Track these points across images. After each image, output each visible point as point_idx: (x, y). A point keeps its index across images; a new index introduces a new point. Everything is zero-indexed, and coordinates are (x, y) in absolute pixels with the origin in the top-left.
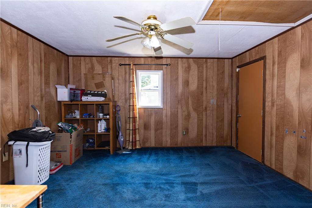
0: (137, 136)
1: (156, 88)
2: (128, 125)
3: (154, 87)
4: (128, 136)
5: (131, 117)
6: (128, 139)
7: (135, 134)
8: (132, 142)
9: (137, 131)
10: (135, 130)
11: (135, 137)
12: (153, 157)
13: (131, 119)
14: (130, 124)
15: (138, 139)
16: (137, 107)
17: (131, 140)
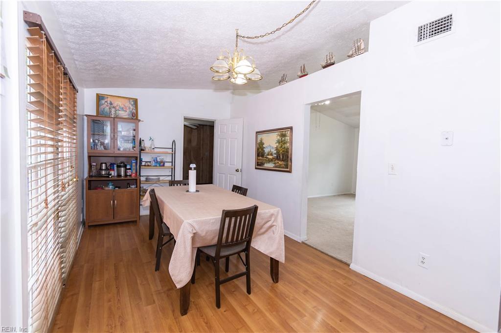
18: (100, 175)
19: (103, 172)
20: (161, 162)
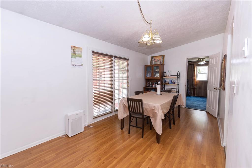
0: (196, 91)
1: (206, 73)
2: (192, 87)
3: (205, 72)
4: (191, 91)
5: (193, 84)
6: (191, 92)
7: (195, 90)
8: (193, 93)
9: (196, 89)
10: (195, 89)
11: (195, 91)
12: (202, 98)
13: (193, 85)
14: (192, 86)
15: (196, 92)
16: (196, 80)
17: (193, 92)
18: (149, 86)
19: (151, 85)
20: (173, 82)
